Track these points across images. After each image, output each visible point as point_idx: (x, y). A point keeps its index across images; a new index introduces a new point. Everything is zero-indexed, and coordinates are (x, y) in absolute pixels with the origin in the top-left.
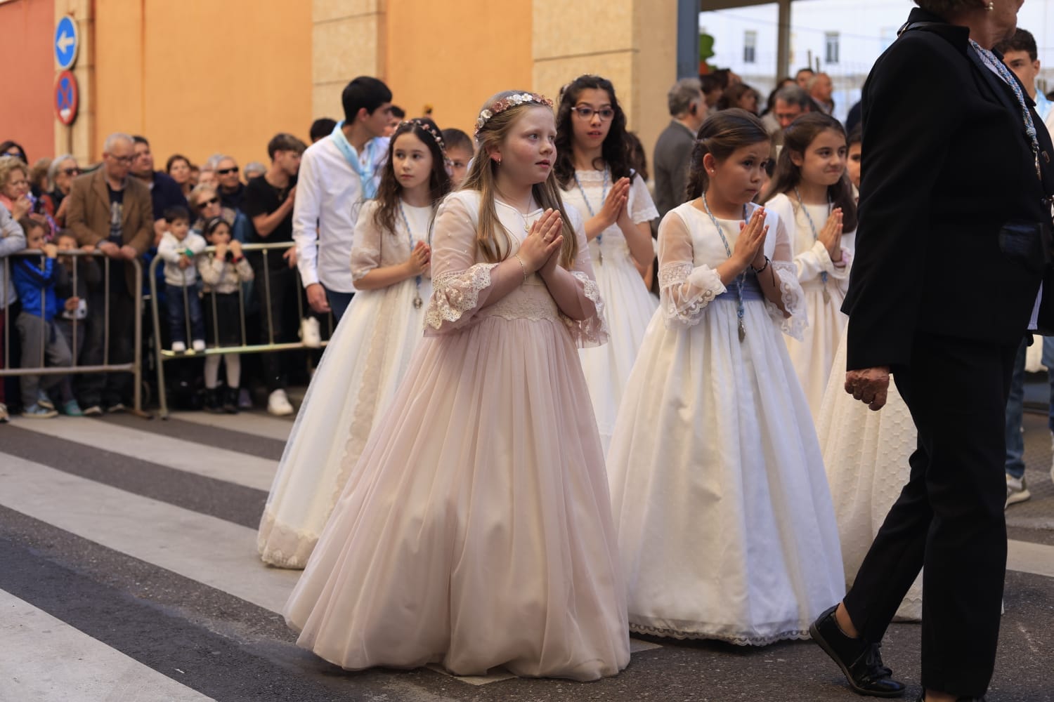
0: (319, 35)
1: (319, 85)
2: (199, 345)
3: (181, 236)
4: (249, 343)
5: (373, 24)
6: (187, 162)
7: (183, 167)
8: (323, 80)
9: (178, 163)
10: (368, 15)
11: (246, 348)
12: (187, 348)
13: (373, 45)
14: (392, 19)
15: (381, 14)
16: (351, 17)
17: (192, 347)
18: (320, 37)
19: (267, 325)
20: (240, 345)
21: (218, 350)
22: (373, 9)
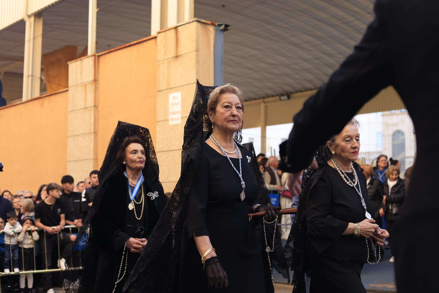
0: (70, 141)
1: (70, 161)
2: (17, 270)
3: (13, 224)
4: (37, 269)
5: (92, 137)
6: (10, 193)
7: (8, 195)
8: (72, 159)
9: (6, 193)
10: (90, 133)
11: (36, 271)
12: (11, 271)
13: (92, 145)
14: (100, 135)
15: (96, 133)
16: (83, 134)
17: (13, 271)
18: (70, 142)
19: (45, 262)
20: (34, 270)
21: (24, 272)
22: (92, 131)
